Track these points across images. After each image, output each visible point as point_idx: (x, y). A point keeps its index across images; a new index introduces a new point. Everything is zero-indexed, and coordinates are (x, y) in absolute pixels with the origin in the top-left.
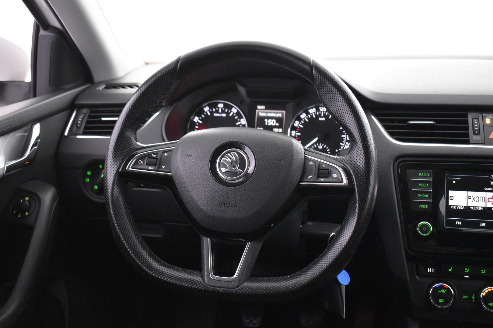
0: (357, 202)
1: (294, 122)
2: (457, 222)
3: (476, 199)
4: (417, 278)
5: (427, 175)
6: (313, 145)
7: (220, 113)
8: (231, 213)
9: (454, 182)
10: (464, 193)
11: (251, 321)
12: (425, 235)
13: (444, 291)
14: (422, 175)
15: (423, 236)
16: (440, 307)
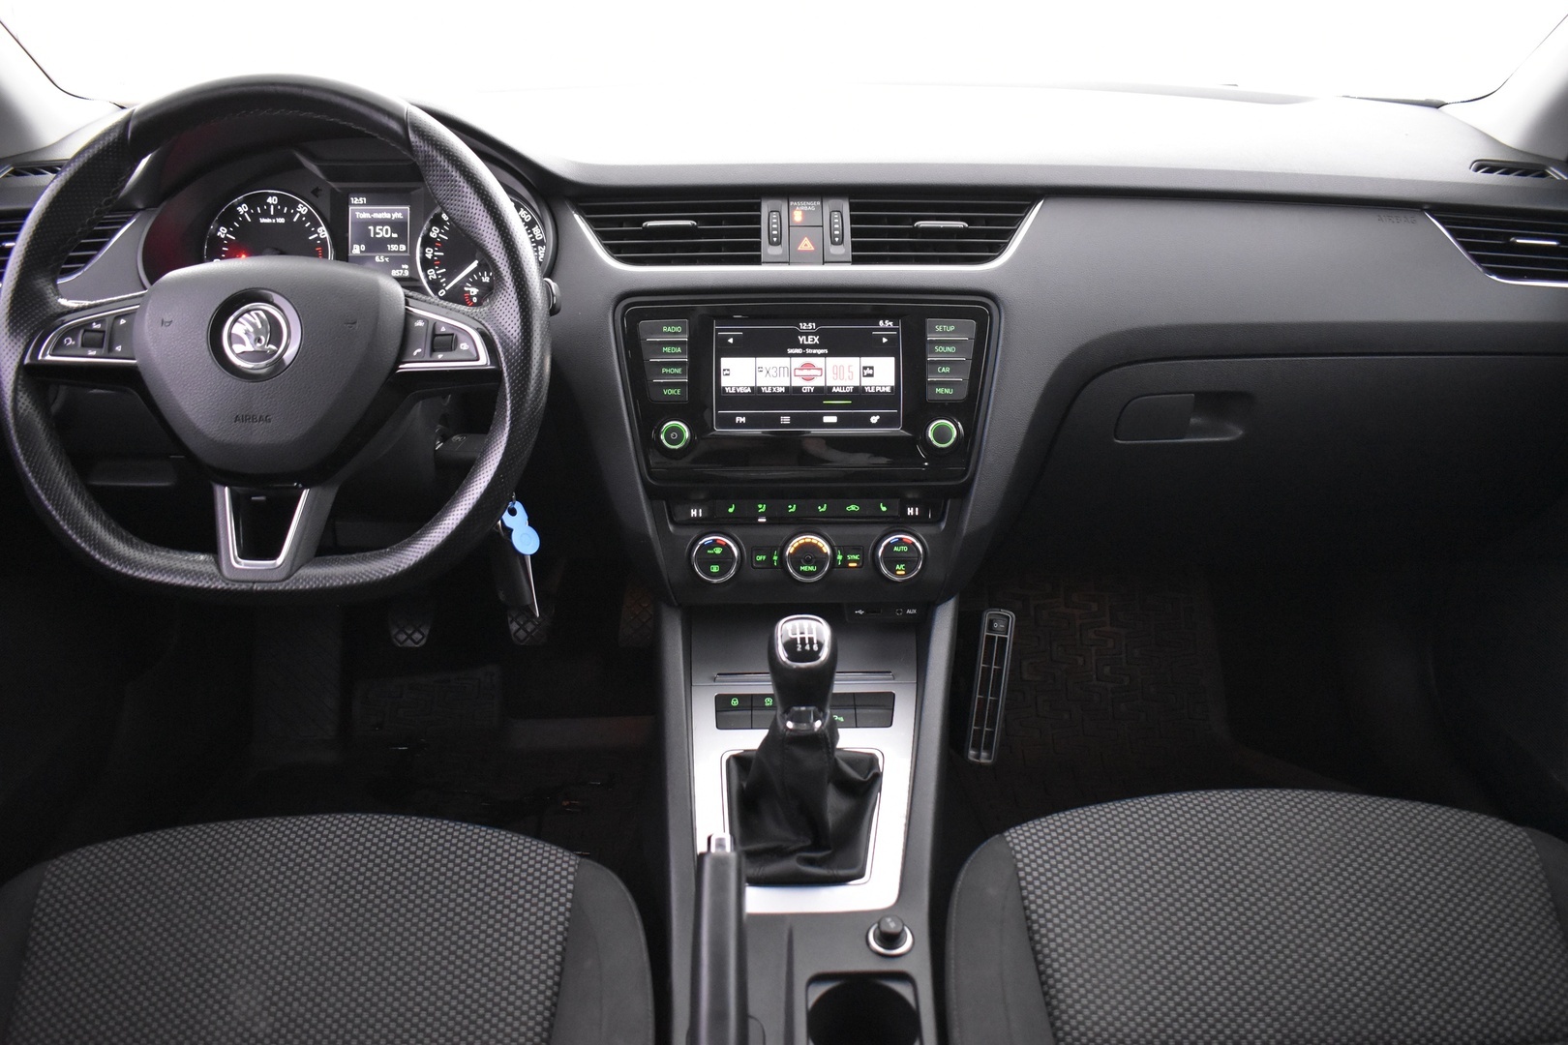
0: (508, 396)
1: (430, 230)
2: (737, 419)
3: (772, 372)
4: (671, 528)
5: (678, 329)
6: (470, 274)
7: (271, 217)
8: (260, 435)
9: (731, 341)
10: (750, 361)
11: (409, 637)
12: (677, 447)
13: (718, 551)
14: (669, 329)
15: (674, 450)
16: (715, 581)
